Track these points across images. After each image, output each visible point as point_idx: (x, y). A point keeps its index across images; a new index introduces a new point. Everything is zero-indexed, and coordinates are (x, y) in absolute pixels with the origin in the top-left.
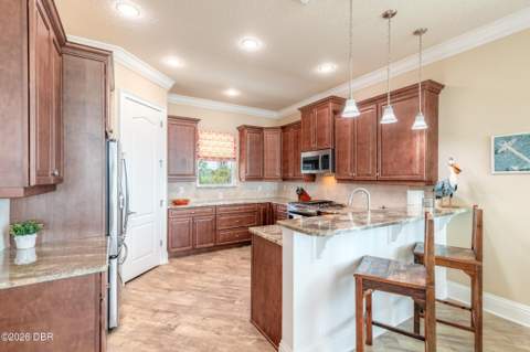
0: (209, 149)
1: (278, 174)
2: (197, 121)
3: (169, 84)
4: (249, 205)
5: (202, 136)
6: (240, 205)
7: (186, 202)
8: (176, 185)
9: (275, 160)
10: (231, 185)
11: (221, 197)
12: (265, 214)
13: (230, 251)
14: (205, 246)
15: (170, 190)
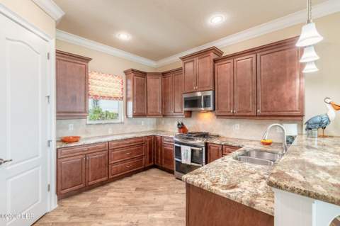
0: (99, 88)
1: (159, 111)
2: (88, 60)
3: (59, 14)
4: (138, 138)
5: (92, 75)
6: (130, 139)
7: (76, 139)
8: (64, 122)
9: (156, 100)
10: (119, 121)
11: (110, 132)
12: (150, 145)
13: (122, 182)
14: (99, 180)
15: (58, 128)
